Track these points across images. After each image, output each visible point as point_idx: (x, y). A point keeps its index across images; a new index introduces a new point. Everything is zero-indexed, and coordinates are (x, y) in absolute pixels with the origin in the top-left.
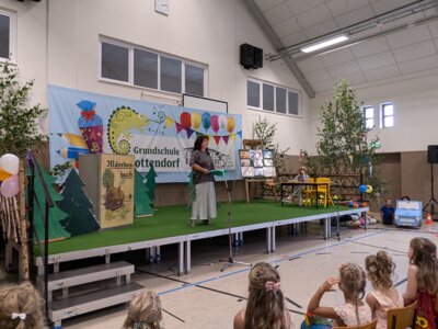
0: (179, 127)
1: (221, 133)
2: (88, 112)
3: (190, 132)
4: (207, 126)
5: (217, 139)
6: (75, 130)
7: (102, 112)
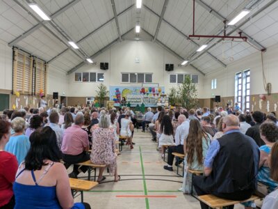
0: (141, 92)
1: (156, 93)
2: (117, 90)
3: (144, 93)
4: (150, 91)
5: (154, 95)
6: (114, 95)
7: (121, 91)
